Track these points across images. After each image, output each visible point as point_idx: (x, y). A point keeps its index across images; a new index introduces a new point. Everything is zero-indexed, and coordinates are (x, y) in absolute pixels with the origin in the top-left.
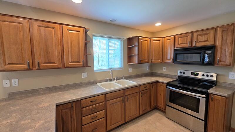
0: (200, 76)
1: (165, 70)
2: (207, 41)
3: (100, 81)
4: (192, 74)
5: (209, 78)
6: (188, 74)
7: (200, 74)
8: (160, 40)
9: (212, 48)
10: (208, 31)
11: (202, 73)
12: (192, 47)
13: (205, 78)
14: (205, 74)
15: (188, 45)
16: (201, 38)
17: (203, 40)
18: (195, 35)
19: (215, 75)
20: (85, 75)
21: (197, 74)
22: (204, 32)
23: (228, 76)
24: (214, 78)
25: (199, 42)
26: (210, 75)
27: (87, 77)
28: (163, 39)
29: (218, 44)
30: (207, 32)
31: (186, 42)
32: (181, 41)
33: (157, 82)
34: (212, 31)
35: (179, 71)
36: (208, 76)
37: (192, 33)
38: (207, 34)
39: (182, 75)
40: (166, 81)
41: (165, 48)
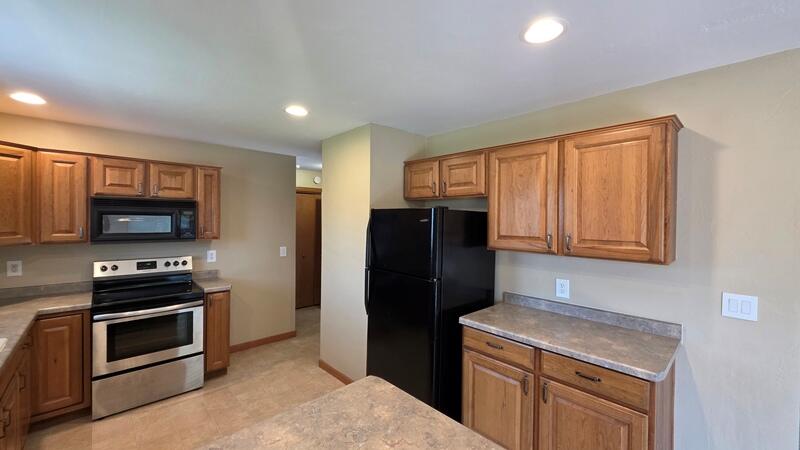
0: (161, 268)
1: (20, 273)
2: (180, 189)
4: (140, 266)
5: (180, 268)
6: (128, 268)
7: (161, 262)
9: (190, 205)
10: (183, 170)
11: (166, 260)
12: (147, 197)
13: (172, 268)
14: (172, 261)
15: (136, 191)
16: (168, 181)
17: (173, 186)
18: (153, 169)
19: (189, 259)
21: (153, 265)
22: (175, 168)
23: (207, 257)
24: (189, 267)
25: (166, 188)
26: (180, 262)
28: (34, 153)
29: (200, 198)
30: (179, 170)
31: (129, 183)
32: (112, 176)
33: (39, 317)
34: (189, 171)
35: (97, 266)
36: (176, 264)
37: (146, 163)
38: (181, 174)
39: (109, 273)
40: (86, 302)
41: (46, 192)
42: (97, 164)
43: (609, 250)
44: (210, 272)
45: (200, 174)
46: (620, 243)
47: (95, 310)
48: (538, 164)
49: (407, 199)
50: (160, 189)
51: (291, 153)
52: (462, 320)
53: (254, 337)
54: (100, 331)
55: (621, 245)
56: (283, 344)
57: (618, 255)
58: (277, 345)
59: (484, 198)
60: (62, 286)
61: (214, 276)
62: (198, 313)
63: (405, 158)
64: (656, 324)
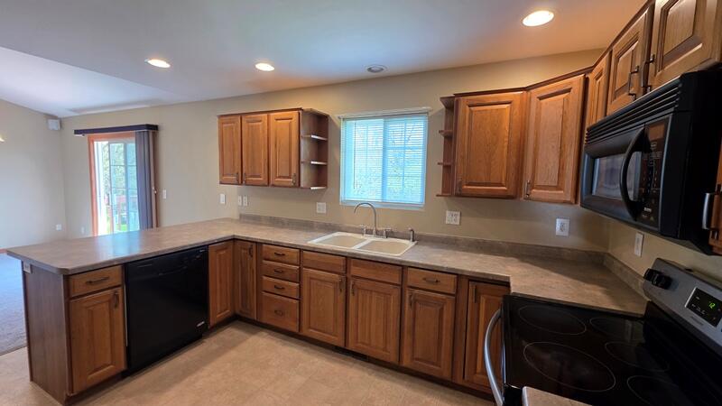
3: (349, 227)
8: (569, 91)
20: (321, 207)
27: (325, 212)
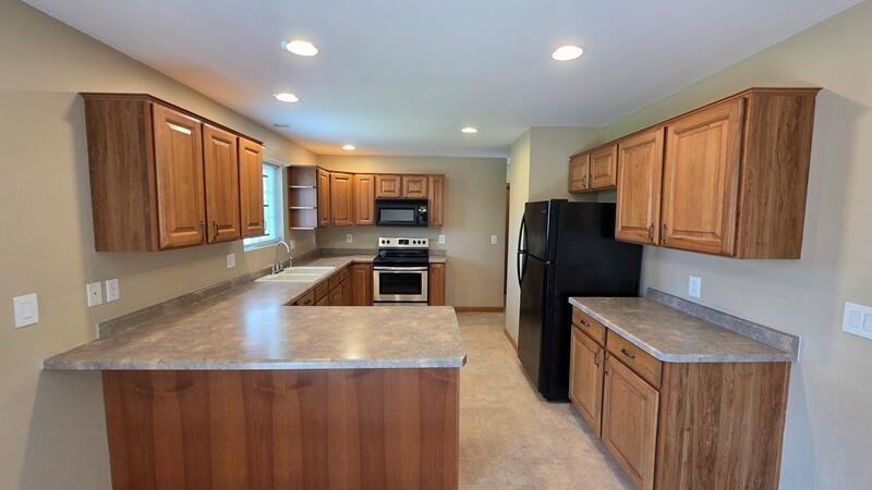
0: (411, 245)
1: (351, 241)
2: (420, 192)
4: (401, 242)
5: (421, 245)
6: (395, 243)
7: (411, 241)
8: (347, 179)
9: (424, 202)
10: (421, 178)
11: (413, 239)
12: (402, 198)
13: (417, 245)
14: (417, 240)
15: (396, 195)
16: (413, 187)
17: (416, 190)
18: (405, 180)
19: (427, 240)
21: (407, 242)
22: (416, 178)
23: (438, 240)
24: (426, 245)
25: (412, 192)
26: (422, 242)
28: (353, 176)
29: (431, 198)
30: (419, 179)
31: (393, 189)
32: (385, 186)
33: (353, 264)
34: (425, 179)
35: (381, 240)
36: (419, 242)
37: (401, 176)
38: (420, 181)
39: (386, 245)
40: (371, 259)
41: (358, 196)
42: (379, 179)
43: (692, 241)
44: (439, 251)
45: (431, 179)
46: (701, 233)
47: (375, 264)
48: (649, 153)
49: (570, 192)
50: (408, 192)
51: (503, 156)
52: (572, 300)
53: (470, 305)
54: (376, 275)
55: (702, 236)
56: (492, 315)
57: (698, 247)
58: (485, 314)
59: (613, 189)
60: (367, 250)
61: (443, 253)
62: (424, 276)
63: (572, 154)
64: (769, 332)
